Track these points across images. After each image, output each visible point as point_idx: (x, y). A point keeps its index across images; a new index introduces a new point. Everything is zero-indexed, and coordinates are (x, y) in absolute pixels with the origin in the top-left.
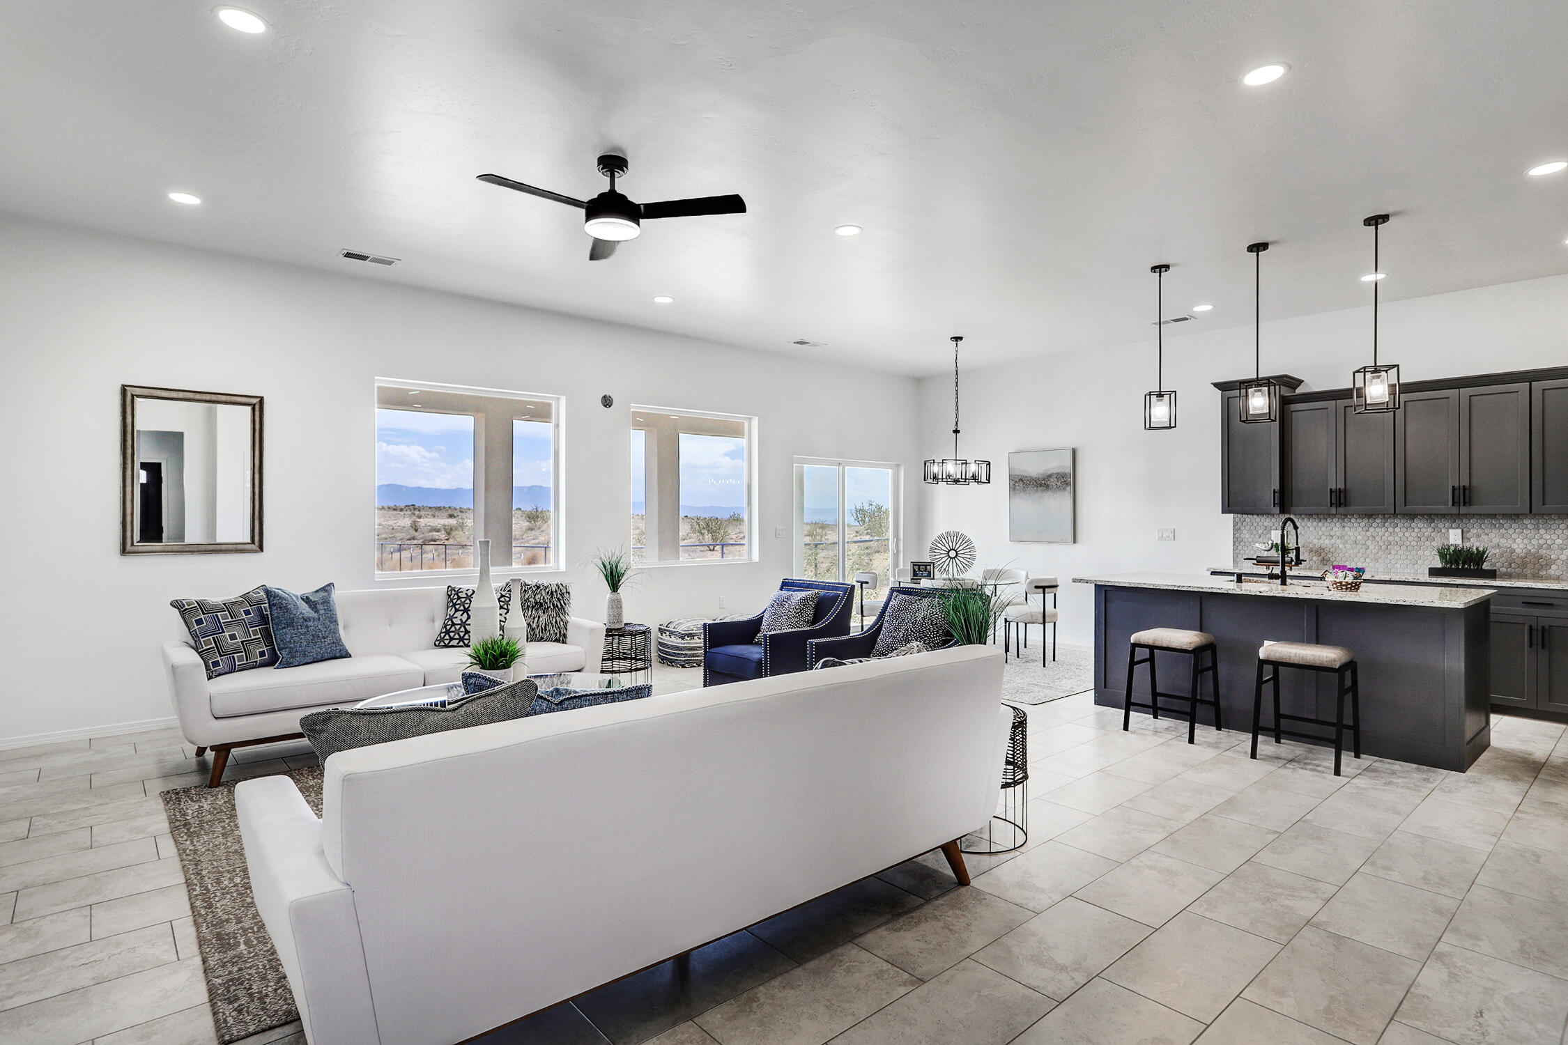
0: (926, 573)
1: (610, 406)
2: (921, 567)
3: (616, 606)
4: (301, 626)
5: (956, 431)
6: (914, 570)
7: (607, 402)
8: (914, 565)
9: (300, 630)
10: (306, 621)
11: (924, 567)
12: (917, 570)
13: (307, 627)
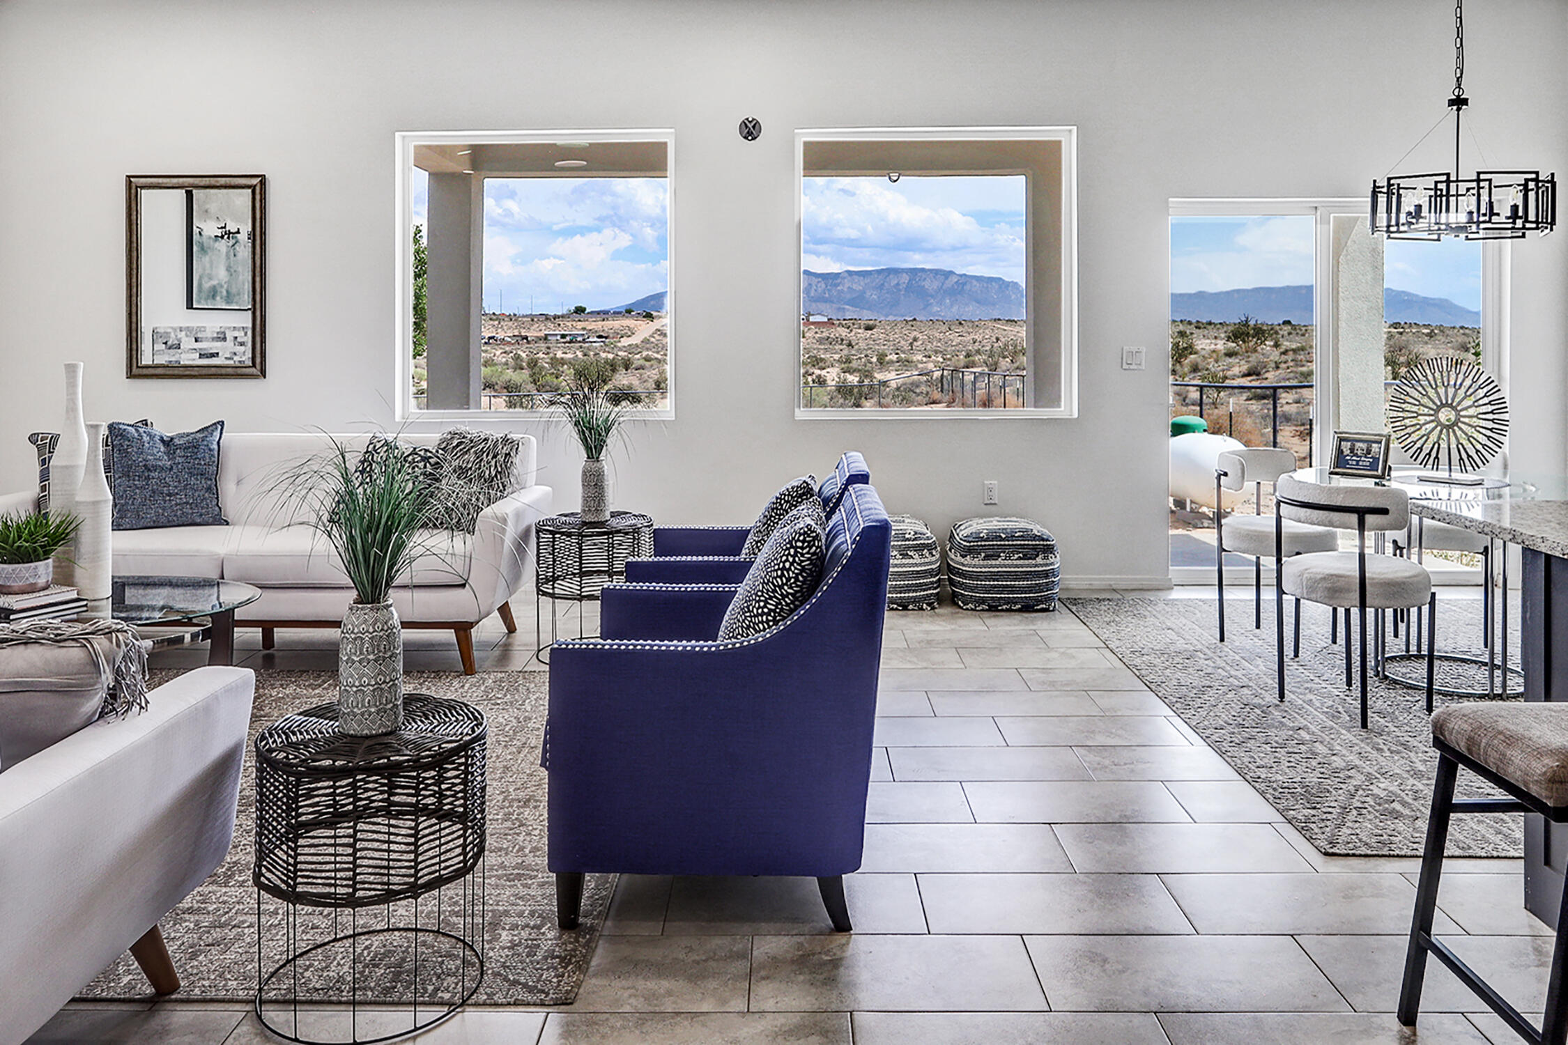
0: (1367, 461)
1: (754, 139)
2: (1358, 445)
3: (594, 484)
4: (139, 476)
5: (1459, 102)
6: (1340, 451)
7: (750, 130)
8: (1341, 440)
9: (136, 483)
10: (149, 470)
11: (1364, 446)
12: (1346, 452)
13: (148, 478)
